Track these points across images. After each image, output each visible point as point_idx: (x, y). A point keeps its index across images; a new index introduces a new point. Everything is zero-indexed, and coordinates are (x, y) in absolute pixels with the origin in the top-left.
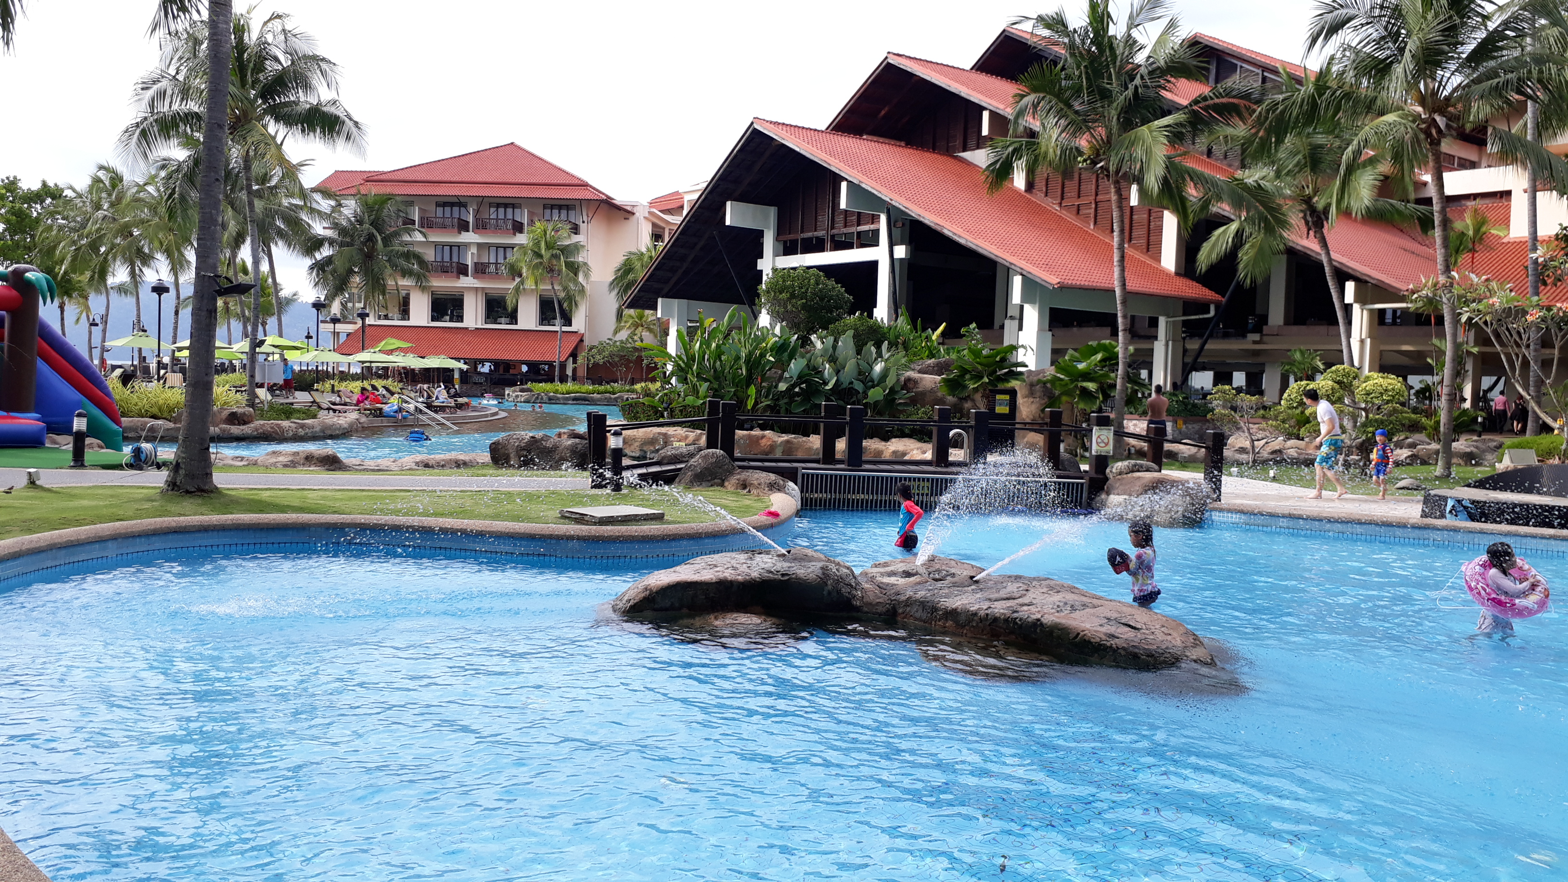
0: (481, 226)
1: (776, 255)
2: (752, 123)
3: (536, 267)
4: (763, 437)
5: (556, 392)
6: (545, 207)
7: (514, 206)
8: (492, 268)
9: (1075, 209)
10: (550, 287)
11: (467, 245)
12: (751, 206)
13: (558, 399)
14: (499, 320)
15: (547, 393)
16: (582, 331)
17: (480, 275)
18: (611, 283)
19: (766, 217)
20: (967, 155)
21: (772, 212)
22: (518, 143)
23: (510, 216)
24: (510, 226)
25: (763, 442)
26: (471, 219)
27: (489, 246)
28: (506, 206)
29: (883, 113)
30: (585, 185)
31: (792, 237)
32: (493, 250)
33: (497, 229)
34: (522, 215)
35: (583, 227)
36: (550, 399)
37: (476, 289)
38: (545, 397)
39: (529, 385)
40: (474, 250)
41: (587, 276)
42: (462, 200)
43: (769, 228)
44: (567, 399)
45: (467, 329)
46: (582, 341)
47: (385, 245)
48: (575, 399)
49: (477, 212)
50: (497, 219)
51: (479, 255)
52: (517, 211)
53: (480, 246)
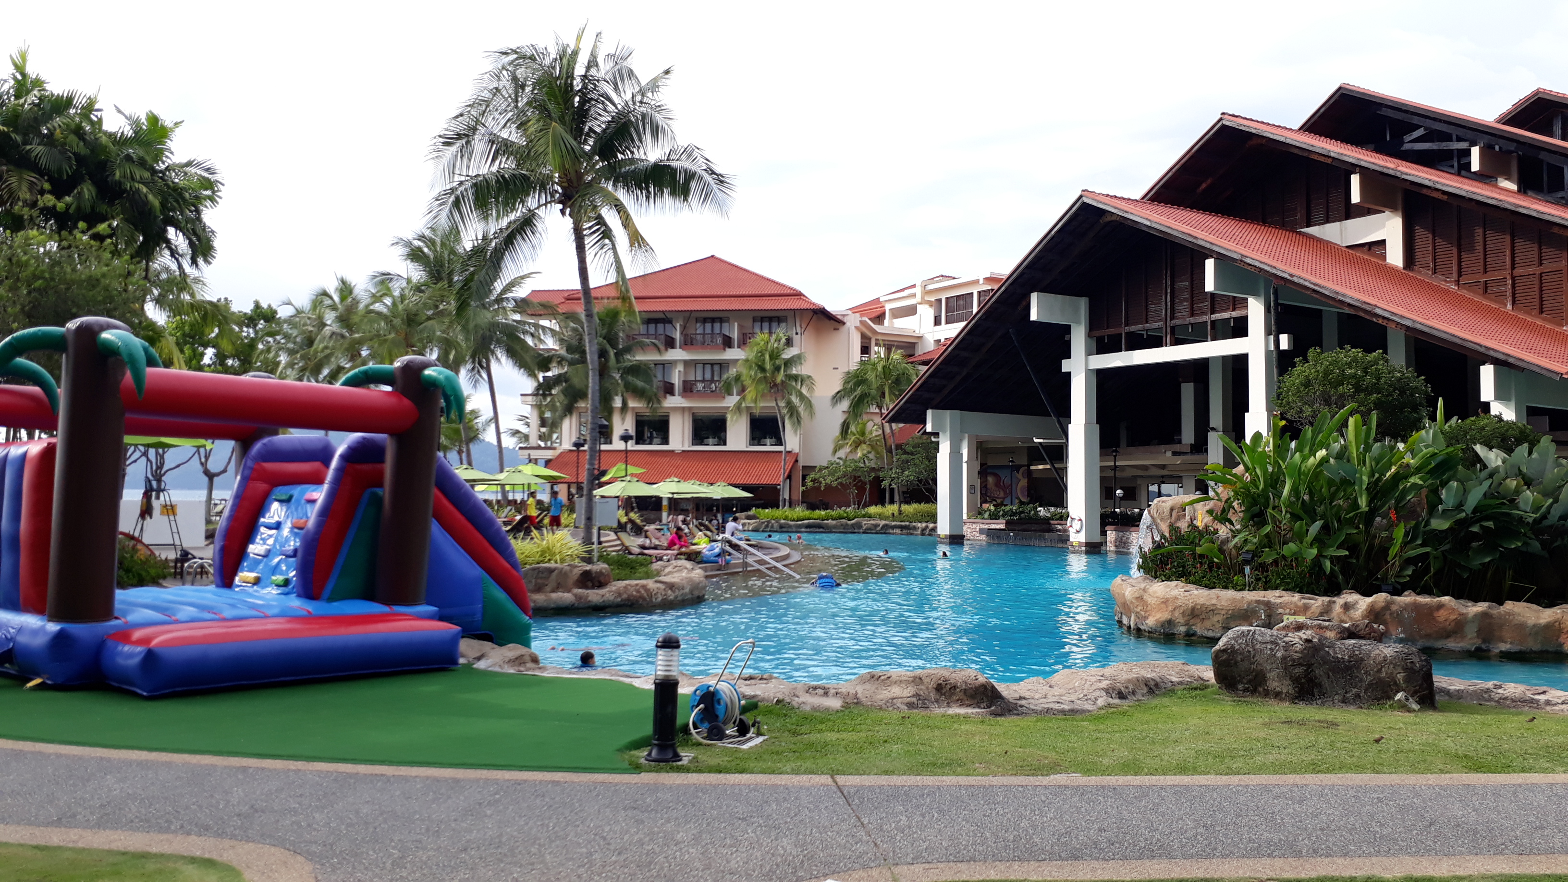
0: (688, 343)
1: (1089, 353)
2: (1081, 197)
3: (760, 381)
4: (1440, 606)
5: (786, 518)
6: (754, 320)
7: (721, 320)
8: (700, 386)
9: (1482, 287)
10: (774, 404)
11: (672, 363)
12: (1060, 297)
13: (790, 526)
14: (706, 441)
15: (777, 519)
16: (796, 450)
17: (689, 394)
18: (834, 397)
19: (1076, 310)
20: (1313, 230)
21: (1083, 304)
22: (718, 255)
23: (717, 330)
24: (719, 340)
25: (1442, 615)
26: (677, 336)
27: (695, 363)
28: (713, 320)
29: (1204, 186)
30: (798, 295)
31: (1112, 331)
32: (700, 367)
33: (704, 345)
34: (731, 329)
35: (796, 339)
36: (781, 527)
37: (683, 409)
38: (776, 525)
39: (753, 511)
40: (680, 368)
41: (811, 389)
42: (668, 315)
43: (1078, 322)
44: (800, 526)
45: (673, 451)
46: (796, 461)
47: (618, 361)
48: (808, 526)
49: (684, 328)
50: (704, 334)
51: (685, 373)
52: (725, 325)
53: (686, 363)
